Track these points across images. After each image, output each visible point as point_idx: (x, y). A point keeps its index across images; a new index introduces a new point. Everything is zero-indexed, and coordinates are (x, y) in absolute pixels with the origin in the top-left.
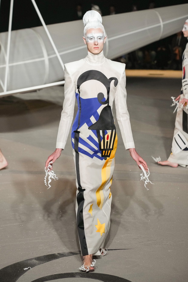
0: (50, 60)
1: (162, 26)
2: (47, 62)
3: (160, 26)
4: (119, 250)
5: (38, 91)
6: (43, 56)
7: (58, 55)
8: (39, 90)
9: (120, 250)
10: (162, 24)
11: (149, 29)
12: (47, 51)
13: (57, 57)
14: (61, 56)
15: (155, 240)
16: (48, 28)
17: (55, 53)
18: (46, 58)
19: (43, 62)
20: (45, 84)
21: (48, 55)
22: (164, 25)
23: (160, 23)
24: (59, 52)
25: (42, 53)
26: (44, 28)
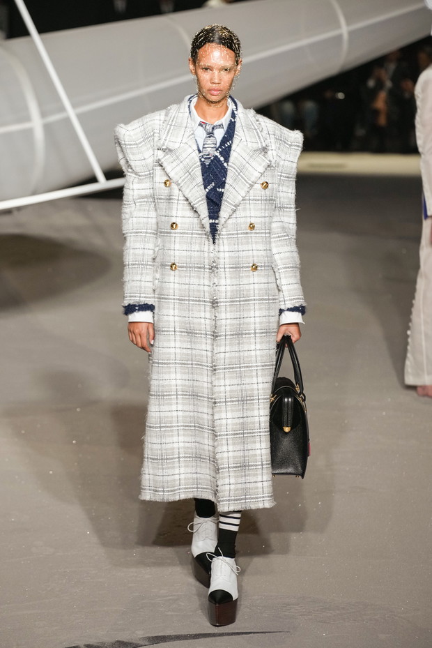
0: (48, 128)
1: (346, 36)
2: (39, 134)
3: (340, 37)
4: (248, 635)
5: (15, 213)
6: (28, 119)
7: (71, 113)
8: (19, 209)
9: (251, 635)
10: (344, 30)
11: (311, 46)
12: (40, 104)
13: (67, 121)
14: (79, 116)
15: (343, 608)
16: (43, 41)
17: (62, 109)
18: (37, 124)
19: (29, 133)
20: (34, 193)
21: (43, 114)
22: (351, 33)
23: (339, 27)
24: (74, 106)
25: (26, 108)
26: (33, 42)
